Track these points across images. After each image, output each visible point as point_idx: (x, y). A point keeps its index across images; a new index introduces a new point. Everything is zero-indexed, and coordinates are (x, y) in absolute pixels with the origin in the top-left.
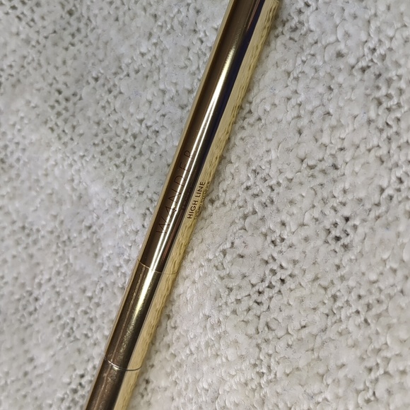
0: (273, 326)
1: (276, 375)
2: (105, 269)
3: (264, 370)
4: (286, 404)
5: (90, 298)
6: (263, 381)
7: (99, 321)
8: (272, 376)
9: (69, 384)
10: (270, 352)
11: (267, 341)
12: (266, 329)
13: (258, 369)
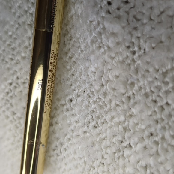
0: (139, 17)
1: (145, 50)
2: (17, 14)
3: (136, 49)
4: (155, 68)
5: (11, 36)
6: (136, 57)
7: (18, 49)
8: (142, 51)
9: (5, 89)
10: (139, 35)
11: (136, 29)
12: (134, 20)
13: (131, 49)
